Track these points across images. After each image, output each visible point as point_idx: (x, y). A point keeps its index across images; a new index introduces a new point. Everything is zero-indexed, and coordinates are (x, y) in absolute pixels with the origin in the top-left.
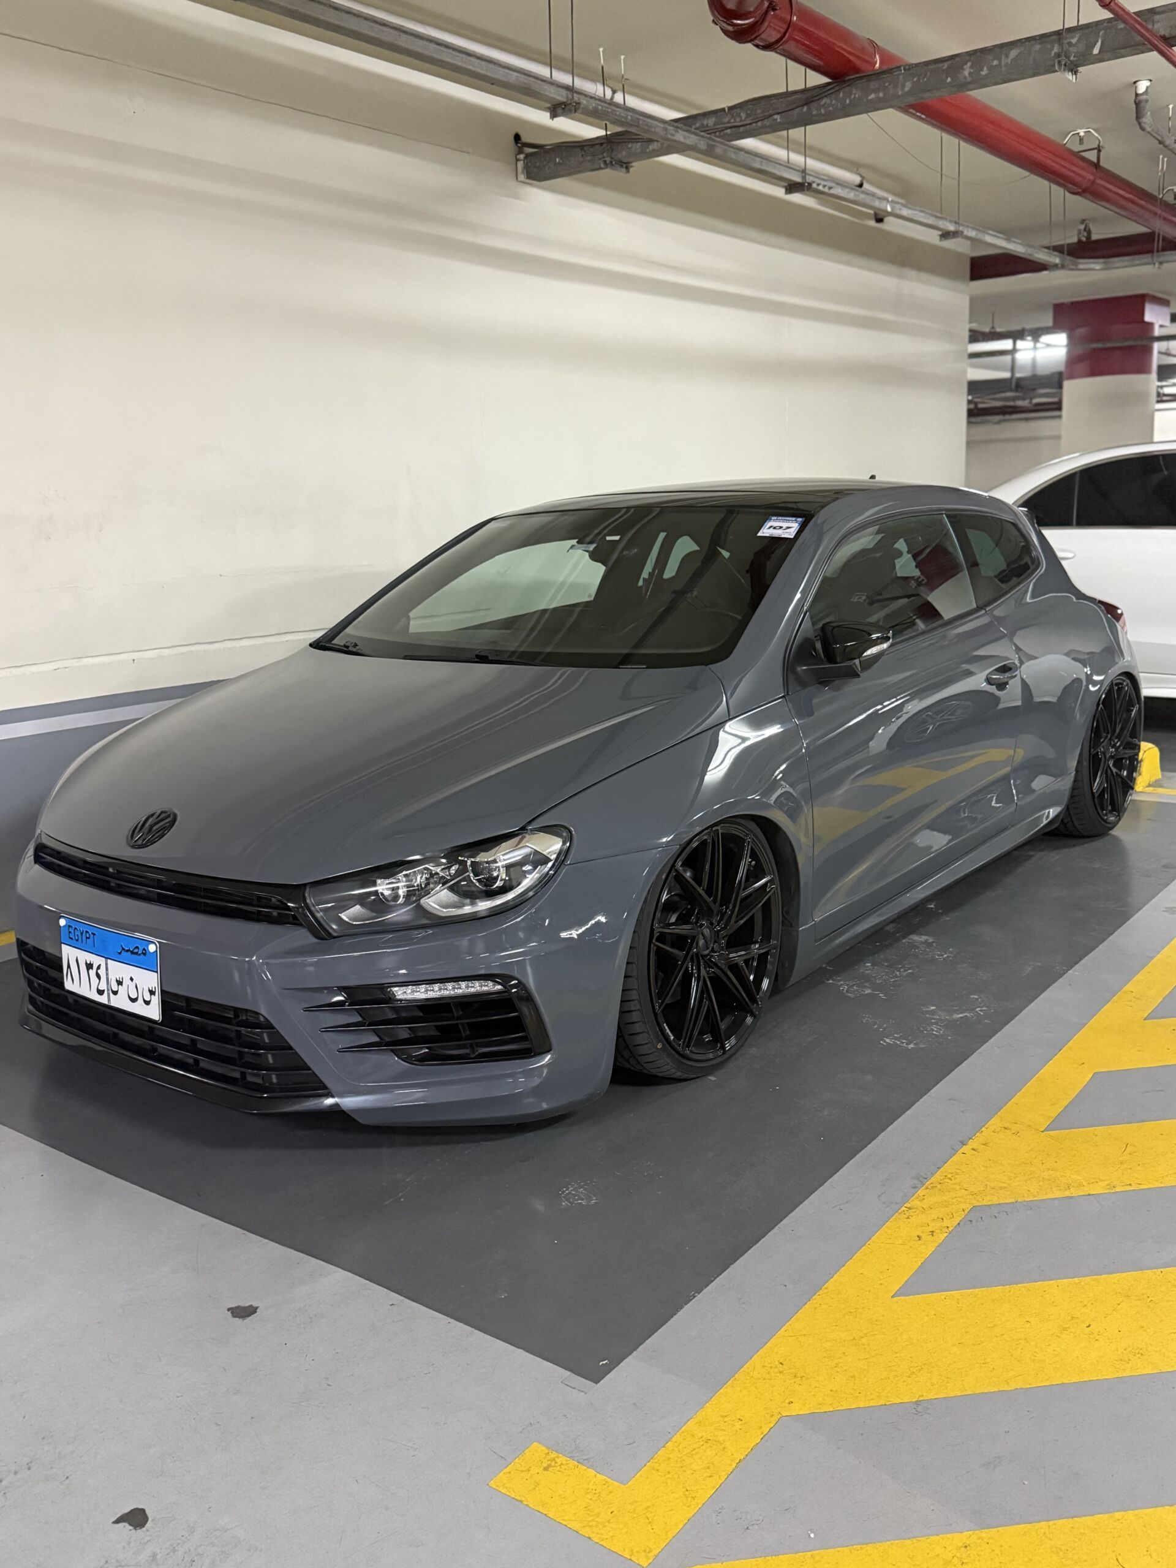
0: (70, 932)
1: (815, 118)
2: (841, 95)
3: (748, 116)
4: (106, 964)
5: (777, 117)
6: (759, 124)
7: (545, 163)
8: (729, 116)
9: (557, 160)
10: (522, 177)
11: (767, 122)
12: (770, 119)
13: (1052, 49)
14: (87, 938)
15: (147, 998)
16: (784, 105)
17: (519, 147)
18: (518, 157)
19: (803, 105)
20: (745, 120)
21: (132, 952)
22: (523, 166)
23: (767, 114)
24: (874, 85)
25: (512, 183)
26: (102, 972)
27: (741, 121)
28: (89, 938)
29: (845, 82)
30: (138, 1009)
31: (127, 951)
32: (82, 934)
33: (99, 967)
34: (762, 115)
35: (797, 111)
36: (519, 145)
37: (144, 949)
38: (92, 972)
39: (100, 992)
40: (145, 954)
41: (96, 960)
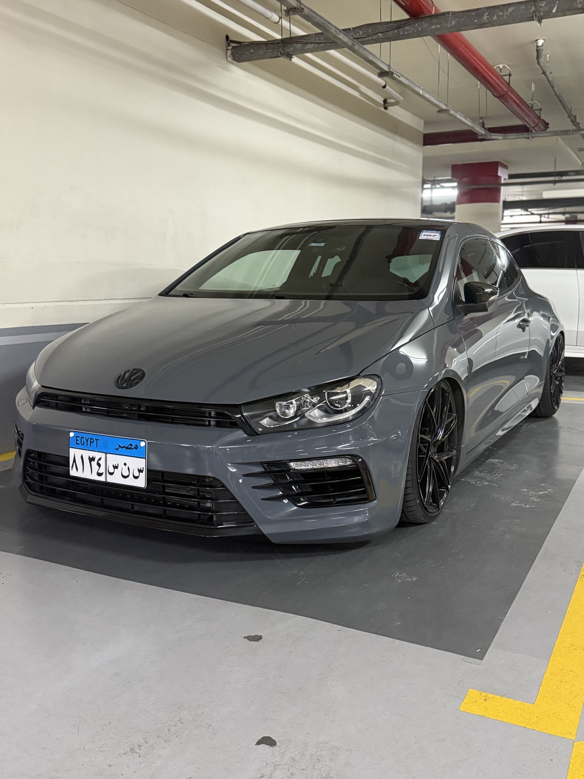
0: (77, 440)
1: (401, 37)
2: (416, 25)
3: (363, 33)
4: (106, 458)
5: (381, 35)
6: (370, 38)
7: (244, 52)
8: (353, 32)
9: (252, 51)
10: (230, 59)
11: (374, 37)
12: (376, 35)
13: (531, 8)
14: (91, 442)
15: (136, 474)
16: (384, 29)
17: (229, 43)
18: (228, 48)
19: (396, 29)
20: (362, 35)
21: (127, 448)
22: (230, 53)
23: (374, 32)
24: (434, 21)
25: (224, 61)
26: (102, 462)
27: (360, 35)
28: (93, 442)
29: (418, 18)
30: (130, 482)
31: (123, 447)
32: (87, 440)
33: (100, 459)
34: (372, 33)
35: (391, 32)
36: (229, 41)
37: (136, 445)
38: (94, 463)
39: (100, 474)
40: (136, 448)
41: (97, 455)
